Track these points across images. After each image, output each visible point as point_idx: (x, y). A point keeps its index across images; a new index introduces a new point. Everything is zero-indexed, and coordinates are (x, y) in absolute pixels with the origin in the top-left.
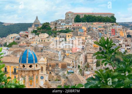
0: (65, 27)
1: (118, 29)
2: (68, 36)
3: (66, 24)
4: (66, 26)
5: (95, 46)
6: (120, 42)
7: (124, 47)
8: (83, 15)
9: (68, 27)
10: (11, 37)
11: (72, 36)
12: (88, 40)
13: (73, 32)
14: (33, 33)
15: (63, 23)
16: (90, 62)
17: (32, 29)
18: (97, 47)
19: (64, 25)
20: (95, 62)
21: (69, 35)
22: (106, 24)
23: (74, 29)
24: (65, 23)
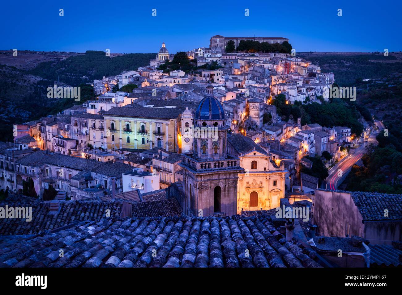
0: (210, 60)
1: (295, 63)
2: (216, 75)
3: (212, 56)
4: (213, 59)
5: (260, 91)
6: (298, 84)
7: (305, 92)
8: (239, 41)
9: (215, 61)
10: (126, 76)
11: (222, 75)
12: (249, 81)
13: (224, 67)
14: (160, 69)
15: (207, 54)
16: (255, 116)
17: (156, 63)
18: (263, 91)
19: (209, 56)
20: (262, 116)
21: (218, 72)
22: (275, 55)
23: (225, 64)
24: (210, 54)
